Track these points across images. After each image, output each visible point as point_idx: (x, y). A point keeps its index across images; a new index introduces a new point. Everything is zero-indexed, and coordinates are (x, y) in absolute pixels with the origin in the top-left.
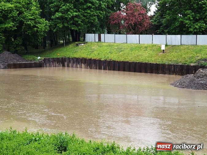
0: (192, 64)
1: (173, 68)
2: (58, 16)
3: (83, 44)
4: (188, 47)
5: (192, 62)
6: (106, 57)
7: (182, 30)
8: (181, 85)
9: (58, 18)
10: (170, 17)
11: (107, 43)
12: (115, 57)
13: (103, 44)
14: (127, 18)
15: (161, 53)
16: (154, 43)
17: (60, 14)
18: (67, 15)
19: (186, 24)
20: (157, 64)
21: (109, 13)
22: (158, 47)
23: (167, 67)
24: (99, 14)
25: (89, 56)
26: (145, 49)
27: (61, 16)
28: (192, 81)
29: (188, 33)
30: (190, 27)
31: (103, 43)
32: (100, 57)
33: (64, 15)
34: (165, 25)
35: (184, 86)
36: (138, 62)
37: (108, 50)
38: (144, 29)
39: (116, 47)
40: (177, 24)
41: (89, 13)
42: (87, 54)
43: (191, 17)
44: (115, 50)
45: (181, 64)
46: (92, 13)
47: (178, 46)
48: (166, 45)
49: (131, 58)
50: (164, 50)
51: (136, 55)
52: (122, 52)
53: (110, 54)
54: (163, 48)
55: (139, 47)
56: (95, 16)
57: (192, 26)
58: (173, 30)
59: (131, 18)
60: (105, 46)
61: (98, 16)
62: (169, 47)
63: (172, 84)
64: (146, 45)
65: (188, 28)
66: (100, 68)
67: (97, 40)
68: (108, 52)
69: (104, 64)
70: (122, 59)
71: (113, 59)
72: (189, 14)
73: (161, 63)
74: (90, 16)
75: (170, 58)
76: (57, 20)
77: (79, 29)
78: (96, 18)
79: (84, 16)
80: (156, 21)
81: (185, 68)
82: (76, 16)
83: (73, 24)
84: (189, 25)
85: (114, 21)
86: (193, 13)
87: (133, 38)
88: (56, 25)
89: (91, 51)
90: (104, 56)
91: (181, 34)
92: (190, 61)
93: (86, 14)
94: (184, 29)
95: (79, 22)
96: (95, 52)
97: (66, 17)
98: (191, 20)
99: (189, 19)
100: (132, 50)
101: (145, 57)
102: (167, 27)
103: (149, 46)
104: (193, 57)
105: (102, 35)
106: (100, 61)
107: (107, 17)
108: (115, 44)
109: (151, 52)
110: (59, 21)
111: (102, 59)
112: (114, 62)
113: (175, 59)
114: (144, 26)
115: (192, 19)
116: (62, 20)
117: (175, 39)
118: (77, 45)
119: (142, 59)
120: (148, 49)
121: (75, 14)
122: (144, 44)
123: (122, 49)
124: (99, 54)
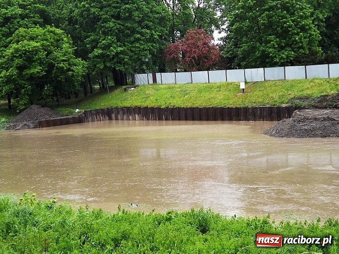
0: (284, 105)
1: (259, 112)
2: (97, 54)
3: (133, 88)
4: (275, 83)
5: (283, 103)
6: (167, 104)
7: (265, 62)
8: (280, 134)
9: (97, 57)
10: (248, 46)
11: (165, 84)
12: (179, 102)
13: (161, 86)
14: (188, 49)
15: (240, 94)
16: (229, 80)
17: (100, 51)
18: (109, 52)
19: (270, 53)
20: (237, 108)
21: (163, 45)
22: (235, 86)
23: (250, 111)
24: (151, 48)
25: (143, 104)
26: (218, 89)
27: (102, 54)
28: (292, 127)
29: (273, 65)
30: (275, 57)
31: (160, 84)
32: (159, 104)
33: (106, 51)
34: (241, 56)
35: (283, 135)
36: (211, 106)
37: (168, 93)
38: (211, 63)
39: (179, 90)
40: (258, 54)
41: (139, 47)
42: (140, 101)
43: (275, 44)
44: (178, 93)
45: (269, 106)
46: (142, 47)
47: (262, 82)
48: (246, 83)
49: (201, 102)
50: (243, 89)
51: (206, 98)
52: (188, 95)
53: (171, 99)
54: (243, 86)
55: (209, 87)
56: (146, 50)
57: (277, 56)
58: (252, 62)
59: (193, 50)
60: (164, 88)
61: (150, 50)
62: (249, 84)
63: (266, 134)
64: (218, 84)
65: (272, 58)
66: (160, 119)
67: (151, 81)
68: (168, 97)
69: (166, 113)
70: (189, 105)
71: (177, 106)
72: (272, 41)
73: (242, 106)
74: (140, 50)
75: (253, 99)
76: (95, 59)
77: (126, 69)
78: (147, 52)
79: (132, 51)
80: (229, 52)
81: (275, 111)
82: (122, 52)
83: (118, 62)
84: (273, 54)
85: (170, 55)
86: (278, 39)
87: (200, 77)
88: (95, 66)
89: (145, 96)
90: (164, 103)
91: (264, 67)
92: (280, 101)
93: (134, 49)
94: (267, 60)
95: (126, 60)
96: (151, 98)
97: (108, 55)
98: (275, 48)
99: (273, 46)
100: (200, 91)
101: (219, 100)
102: (244, 59)
103: (223, 85)
104: (283, 95)
105: (158, 75)
106: (159, 109)
107: (161, 51)
108: (177, 86)
109: (227, 92)
110: (99, 60)
111: (163, 107)
112: (179, 109)
113: (260, 100)
114: (212, 59)
115: (276, 46)
116: (103, 58)
117: (256, 74)
118: (125, 90)
119: (216, 102)
120: (221, 89)
121: (119, 49)
122: (216, 83)
123: (188, 92)
124: (157, 100)
